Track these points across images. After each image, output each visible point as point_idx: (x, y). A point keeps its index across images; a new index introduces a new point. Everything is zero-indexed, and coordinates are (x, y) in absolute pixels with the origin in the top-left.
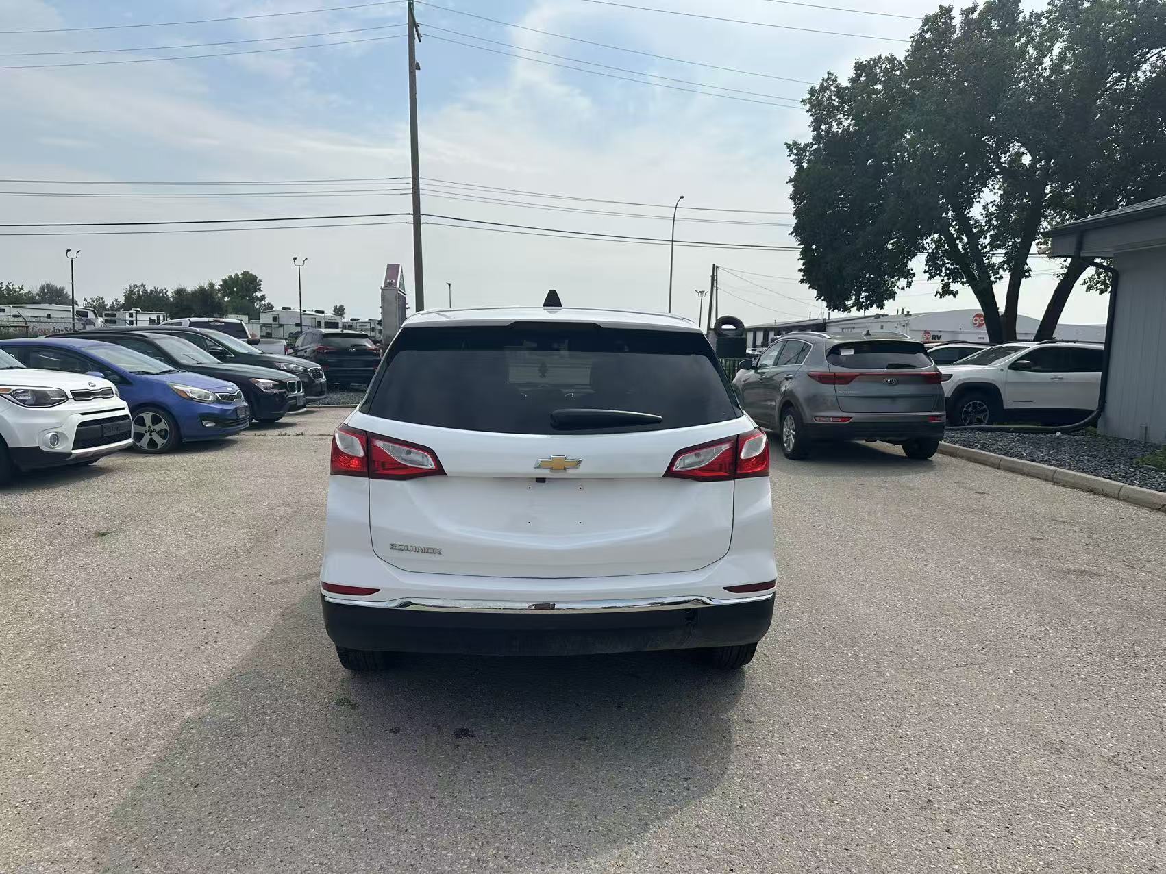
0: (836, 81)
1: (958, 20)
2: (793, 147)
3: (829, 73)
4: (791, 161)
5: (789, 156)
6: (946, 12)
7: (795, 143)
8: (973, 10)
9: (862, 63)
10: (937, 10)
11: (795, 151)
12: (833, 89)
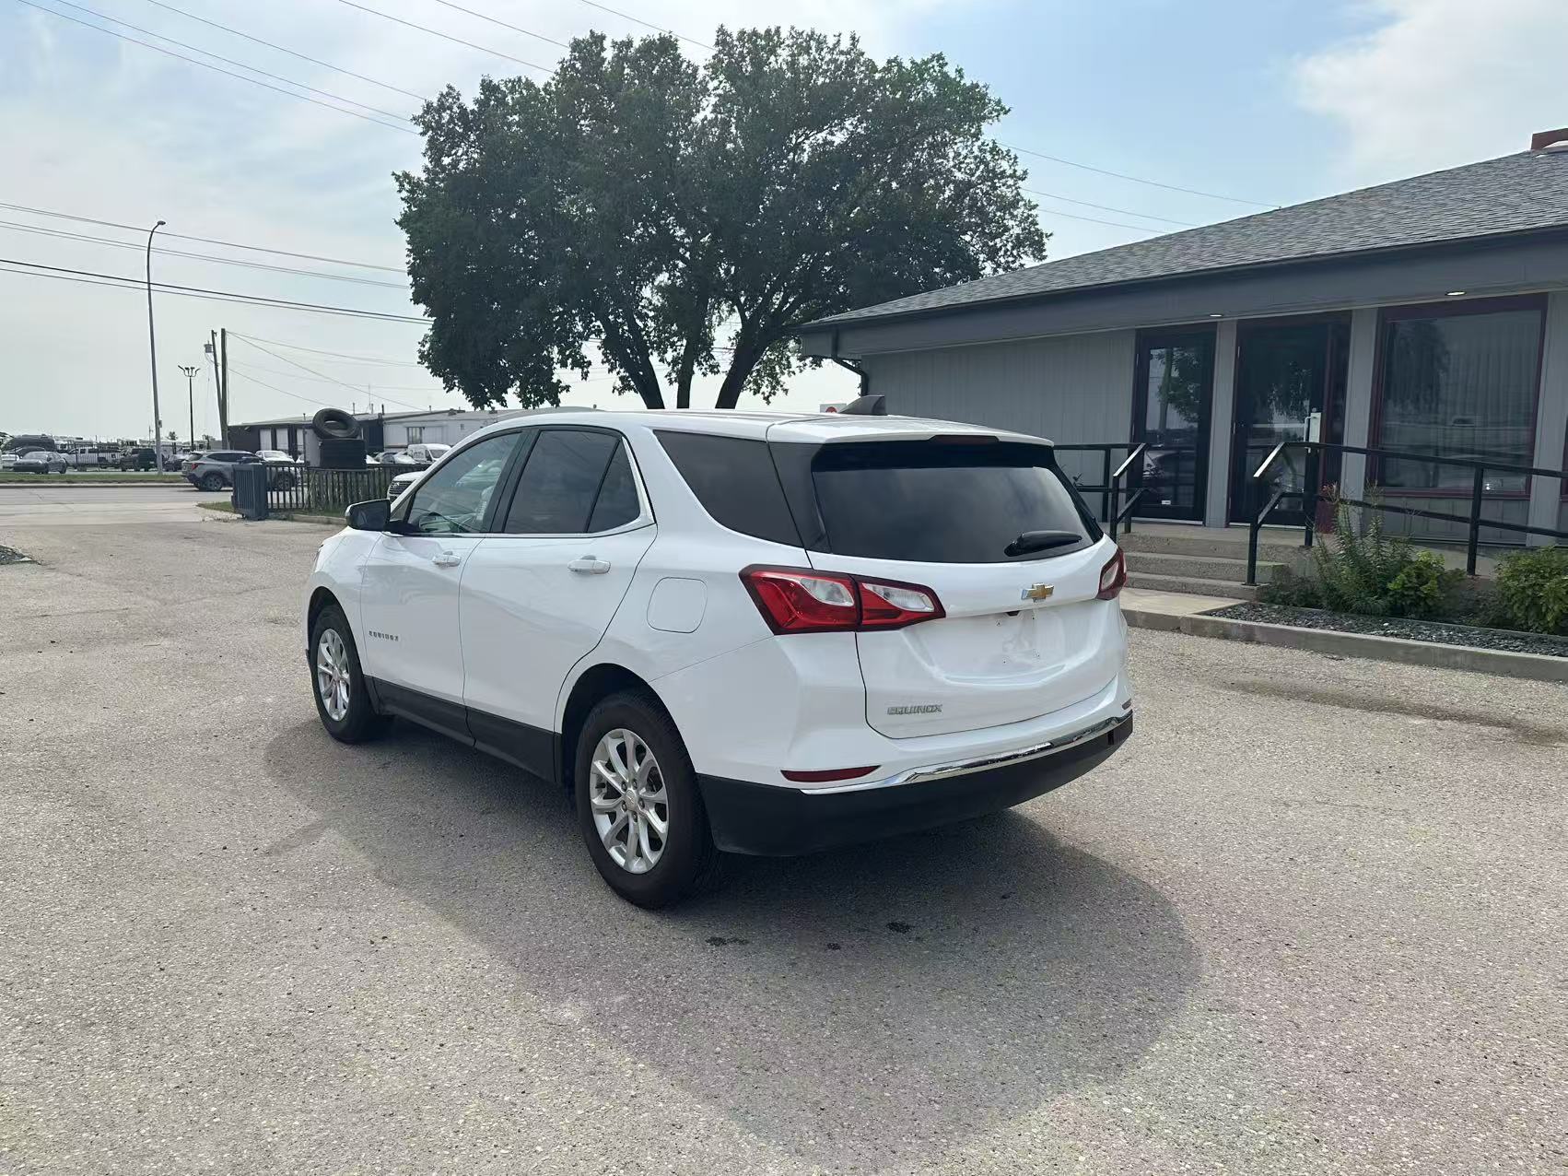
0: (458, 99)
1: (609, 54)
2: (403, 179)
3: (450, 87)
4: (402, 199)
5: (400, 191)
6: (598, 40)
7: (406, 176)
8: (629, 44)
9: (491, 81)
10: (587, 36)
11: (407, 187)
12: (455, 109)
